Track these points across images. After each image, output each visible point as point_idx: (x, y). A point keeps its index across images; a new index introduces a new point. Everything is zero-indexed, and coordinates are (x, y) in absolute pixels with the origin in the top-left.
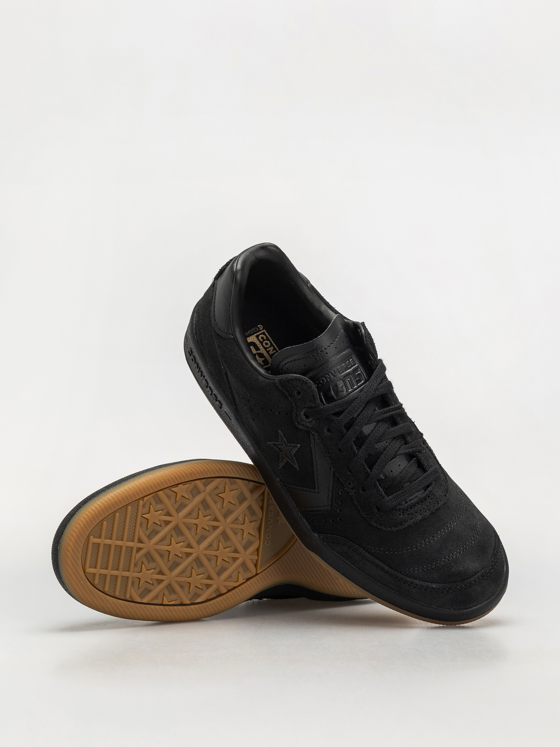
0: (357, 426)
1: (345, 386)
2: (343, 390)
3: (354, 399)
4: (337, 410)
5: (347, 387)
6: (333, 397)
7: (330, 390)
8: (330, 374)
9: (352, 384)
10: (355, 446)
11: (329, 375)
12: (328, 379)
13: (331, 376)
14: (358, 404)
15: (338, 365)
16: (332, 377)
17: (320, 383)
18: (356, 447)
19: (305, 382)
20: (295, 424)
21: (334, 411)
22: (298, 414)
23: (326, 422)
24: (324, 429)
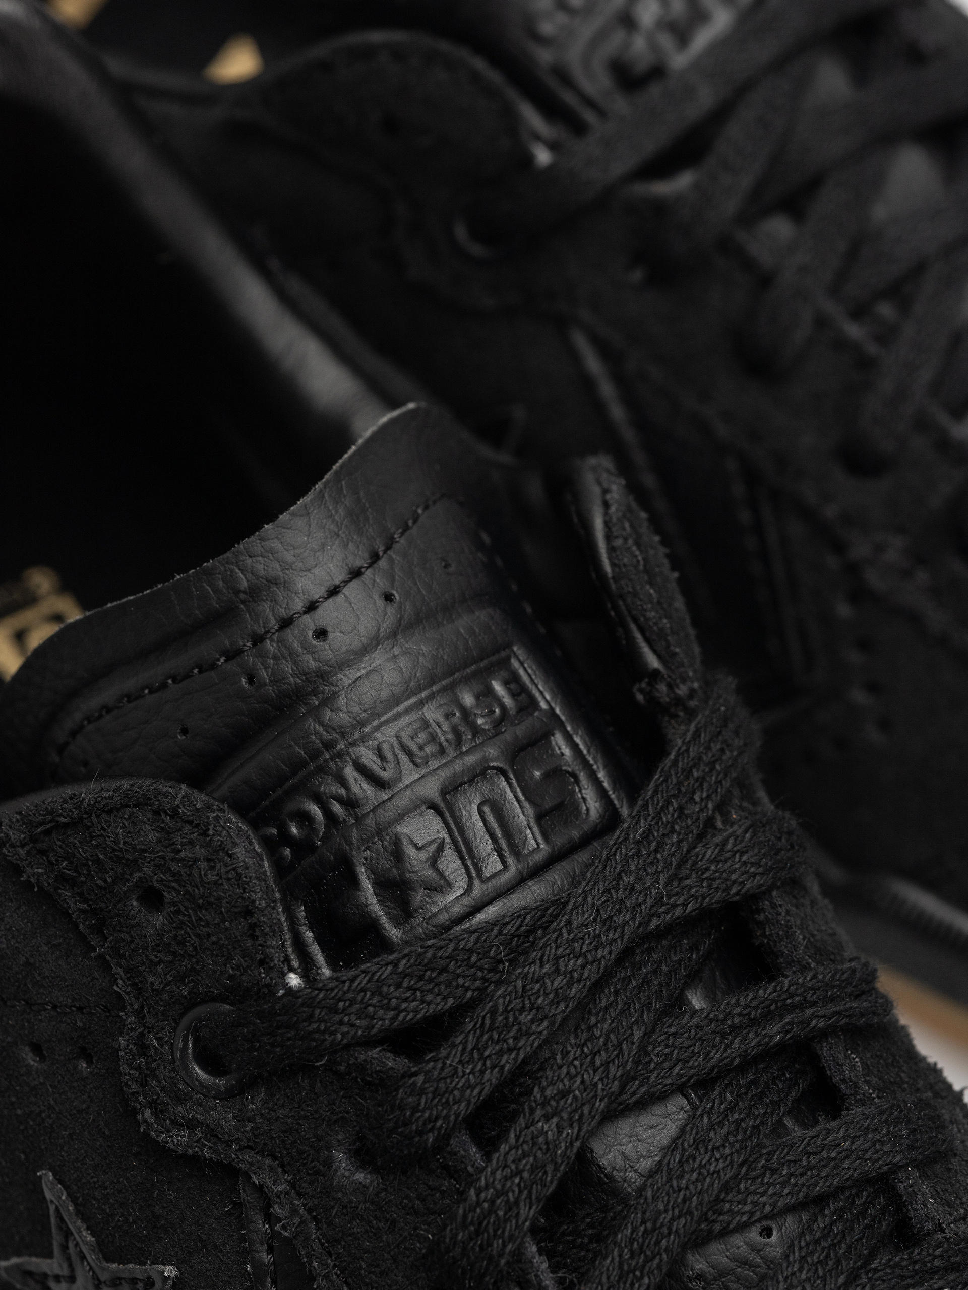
0: (547, 1118)
1: (458, 851)
2: (441, 874)
3: (532, 931)
4: (416, 1011)
5: (472, 857)
6: (373, 926)
7: (355, 882)
8: (350, 772)
9: (508, 835)
10: (545, 1266)
11: (343, 782)
12: (337, 808)
13: (355, 789)
14: (557, 971)
15: (401, 708)
16: (361, 788)
17: (286, 838)
18: (554, 1269)
19: (190, 823)
20: (139, 1117)
21: (394, 1019)
22: (156, 1048)
23: (343, 1097)
24: (329, 1149)
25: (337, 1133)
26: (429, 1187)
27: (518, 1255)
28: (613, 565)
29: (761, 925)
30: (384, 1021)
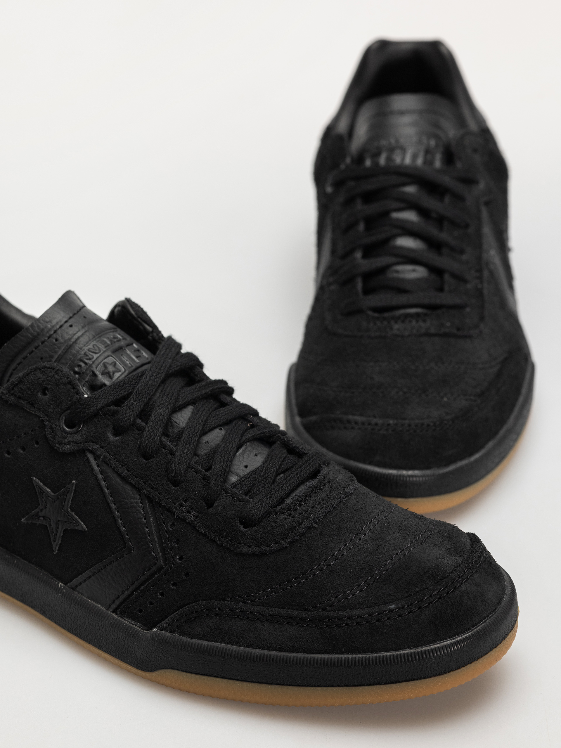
1: (120, 364)
5: (124, 364)
7: (96, 376)
8: (87, 352)
10: (168, 442)
11: (86, 355)
12: (87, 361)
13: (90, 355)
16: (92, 355)
20: (55, 448)
21: (113, 398)
22: (55, 428)
23: (106, 420)
24: (106, 433)
25: (107, 429)
26: (134, 434)
27: (161, 441)
28: (134, 311)
29: (196, 375)
30: (111, 398)
